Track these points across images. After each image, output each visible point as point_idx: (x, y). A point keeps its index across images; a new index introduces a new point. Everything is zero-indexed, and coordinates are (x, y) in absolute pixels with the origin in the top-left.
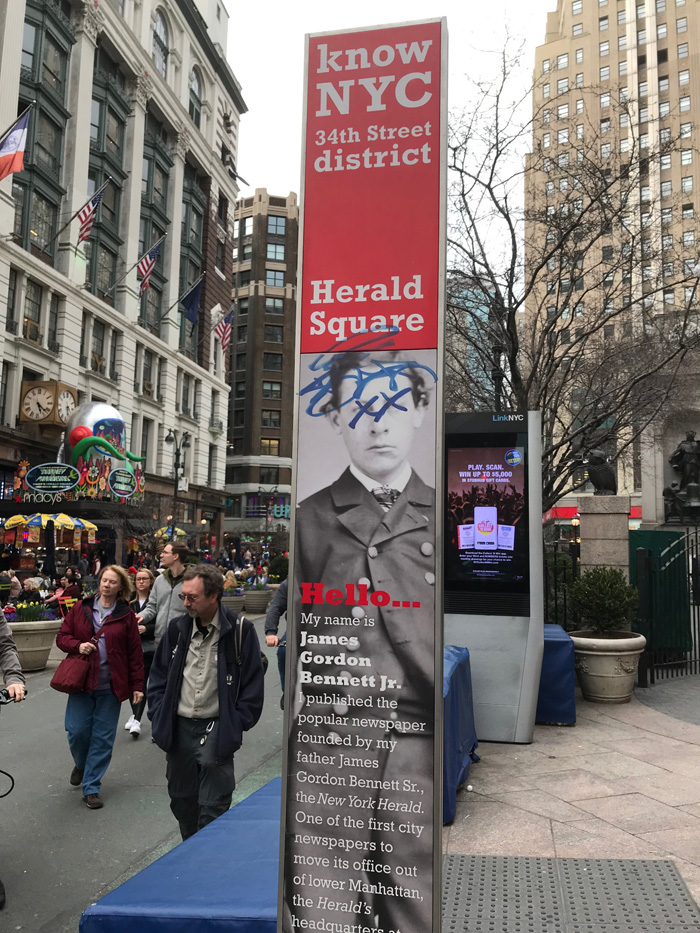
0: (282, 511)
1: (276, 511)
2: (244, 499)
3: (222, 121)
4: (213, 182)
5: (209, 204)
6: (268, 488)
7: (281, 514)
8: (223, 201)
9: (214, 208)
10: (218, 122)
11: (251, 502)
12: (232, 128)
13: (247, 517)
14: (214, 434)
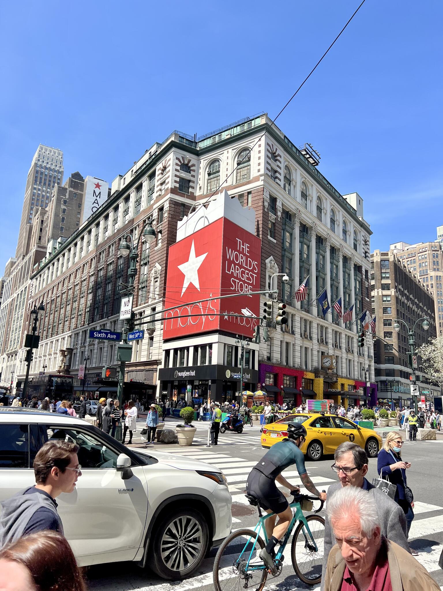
0: (397, 389)
1: (395, 389)
2: (379, 383)
3: (364, 243)
4: (363, 267)
5: (362, 276)
6: (390, 378)
7: (397, 391)
8: (367, 272)
9: (364, 277)
10: (363, 244)
11: (383, 385)
12: (368, 243)
13: (381, 391)
14: (370, 361)
